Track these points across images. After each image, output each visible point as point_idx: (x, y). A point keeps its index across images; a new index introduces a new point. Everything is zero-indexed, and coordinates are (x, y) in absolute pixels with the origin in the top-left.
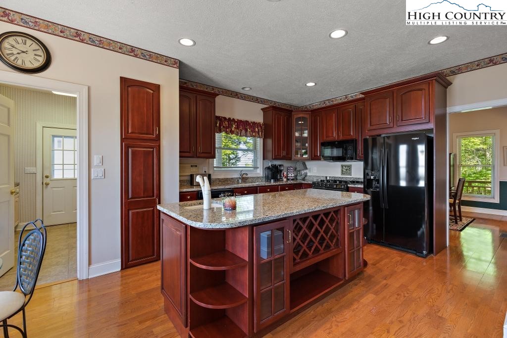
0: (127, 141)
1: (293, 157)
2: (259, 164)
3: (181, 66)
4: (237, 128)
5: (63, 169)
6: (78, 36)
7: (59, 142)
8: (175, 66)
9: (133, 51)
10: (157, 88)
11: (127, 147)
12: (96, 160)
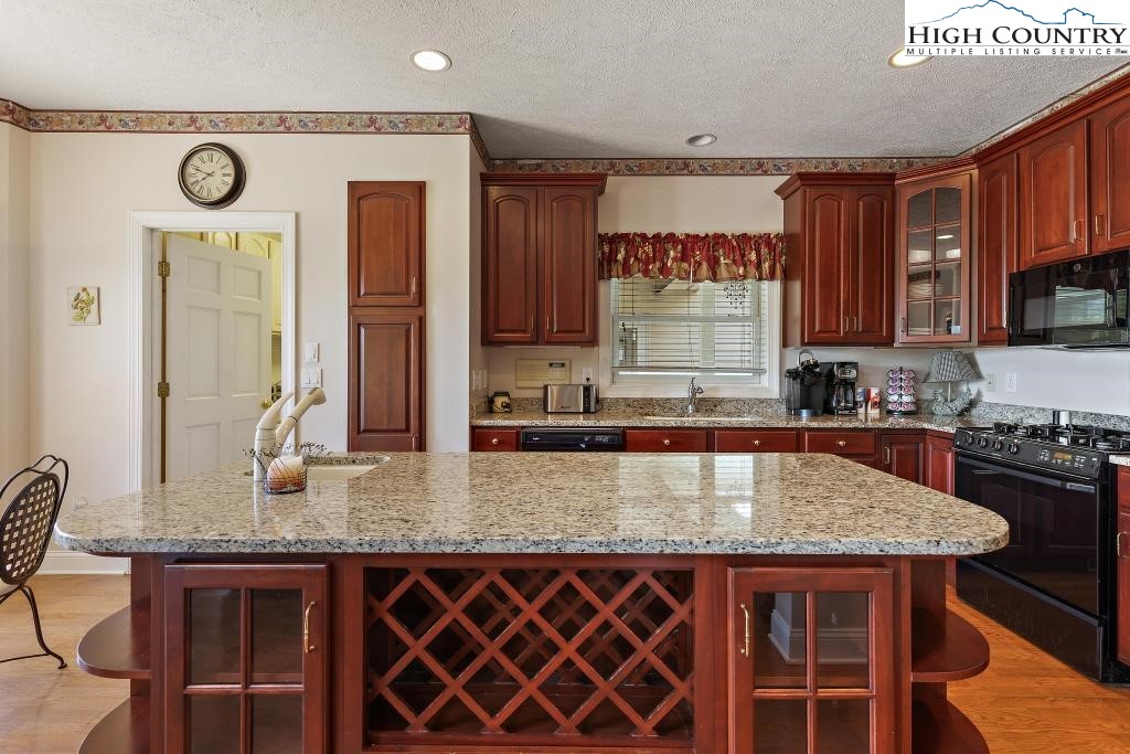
1: (899, 340)
2: (765, 360)
3: (478, 128)
4: (685, 258)
6: (283, 122)
8: (461, 130)
9: (371, 122)
10: (417, 192)
11: (357, 324)
12: (308, 352)
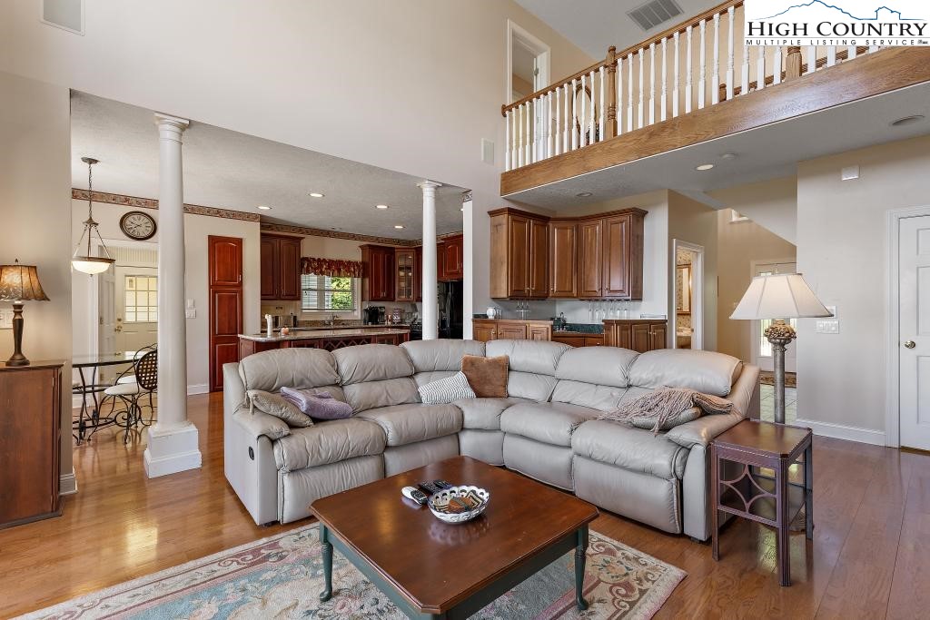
0: (214, 288)
1: (397, 299)
2: (356, 306)
3: (262, 219)
4: (329, 268)
5: (136, 312)
7: (131, 281)
8: (257, 220)
9: (218, 213)
10: (239, 242)
11: (214, 292)
12: (189, 303)
